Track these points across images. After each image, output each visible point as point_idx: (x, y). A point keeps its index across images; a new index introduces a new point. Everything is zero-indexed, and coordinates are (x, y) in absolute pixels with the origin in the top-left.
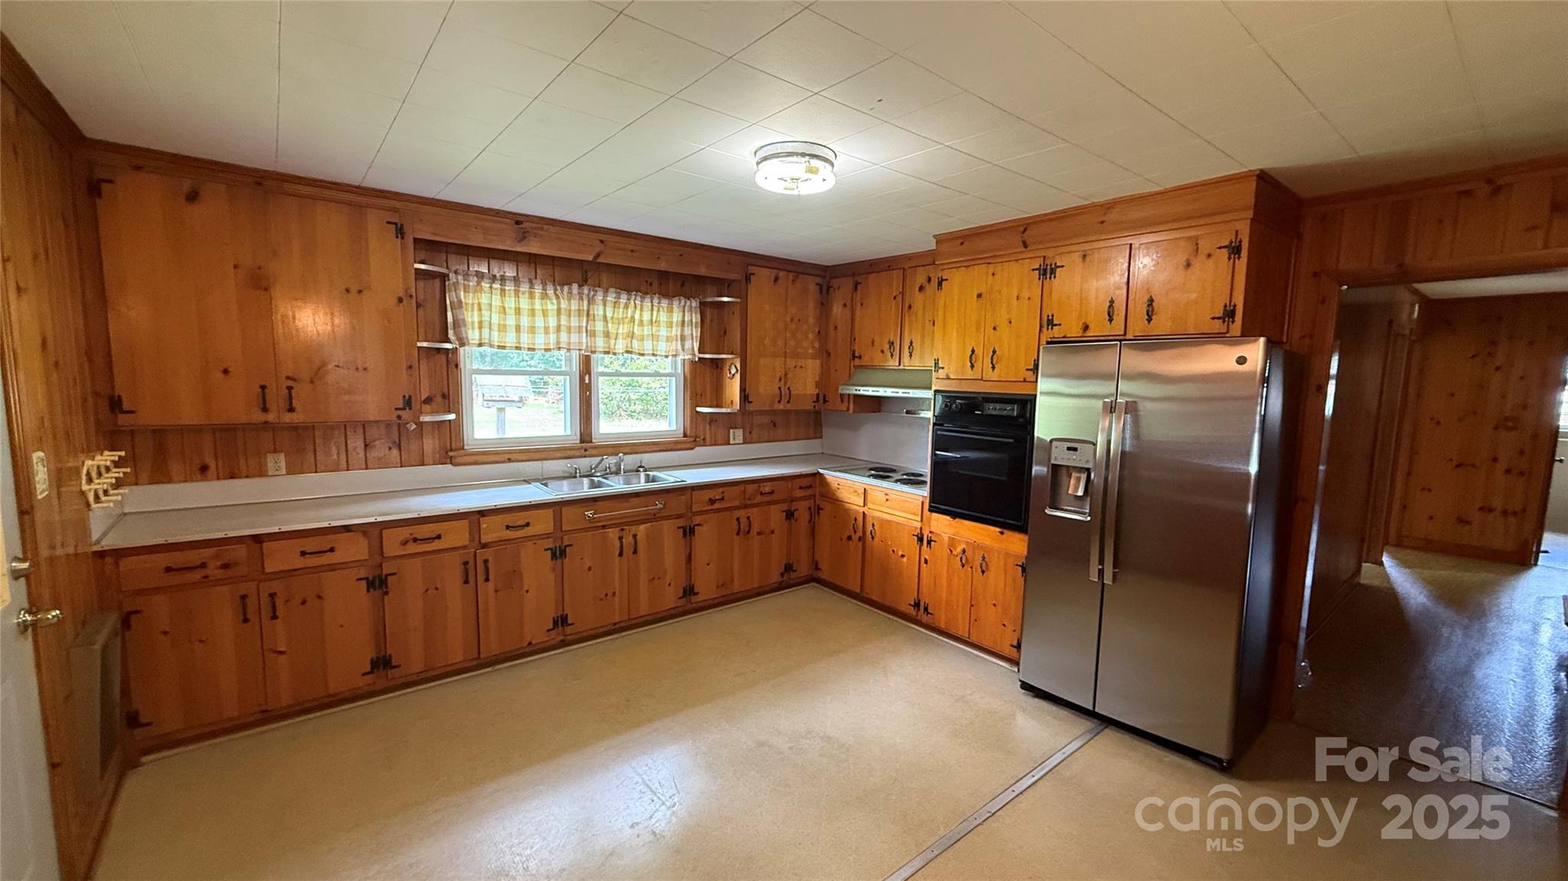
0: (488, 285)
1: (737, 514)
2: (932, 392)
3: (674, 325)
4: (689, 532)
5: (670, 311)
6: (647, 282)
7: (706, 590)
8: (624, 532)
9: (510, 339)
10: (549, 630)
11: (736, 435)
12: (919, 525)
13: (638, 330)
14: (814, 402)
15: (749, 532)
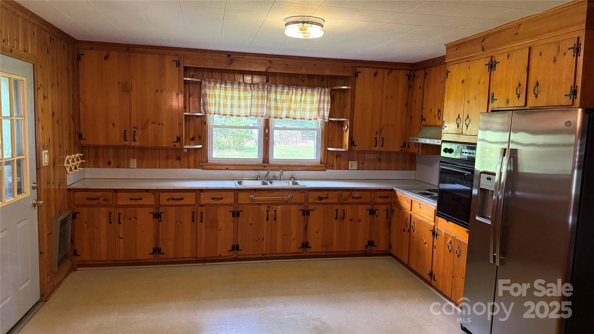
0: (219, 86)
1: (336, 207)
2: (440, 141)
3: (315, 102)
4: (306, 213)
5: (313, 95)
6: (301, 80)
7: (315, 246)
8: (270, 208)
9: (228, 111)
10: (229, 251)
11: (353, 164)
12: (433, 224)
13: (294, 106)
14: (401, 147)
15: (343, 218)
